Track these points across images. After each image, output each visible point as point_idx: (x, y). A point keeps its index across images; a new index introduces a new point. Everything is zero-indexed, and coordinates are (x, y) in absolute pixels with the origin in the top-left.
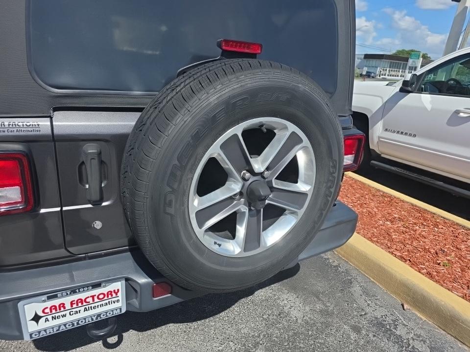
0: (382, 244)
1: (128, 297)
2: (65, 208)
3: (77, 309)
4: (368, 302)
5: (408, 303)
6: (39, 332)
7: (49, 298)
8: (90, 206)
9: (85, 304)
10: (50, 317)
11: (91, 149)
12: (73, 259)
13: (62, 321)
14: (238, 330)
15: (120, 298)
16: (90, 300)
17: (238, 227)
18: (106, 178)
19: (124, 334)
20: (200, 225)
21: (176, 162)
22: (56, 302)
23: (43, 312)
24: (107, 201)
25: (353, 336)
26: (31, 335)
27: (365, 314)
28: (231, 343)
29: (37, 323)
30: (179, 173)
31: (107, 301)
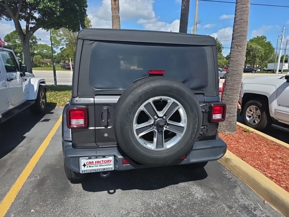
0: (261, 169)
1: (115, 164)
2: (96, 128)
3: (97, 165)
4: (243, 197)
5: (267, 200)
6: (85, 171)
7: (89, 158)
8: (104, 128)
9: (100, 163)
10: (88, 166)
11: (105, 108)
12: (97, 147)
13: (92, 168)
14: (166, 197)
15: (112, 164)
16: (101, 162)
17: (154, 138)
18: (110, 118)
19: (116, 190)
20: (138, 135)
21: (128, 111)
22: (91, 160)
23: (87, 163)
24: (110, 126)
25: (227, 209)
26: (82, 171)
27: (239, 202)
28: (162, 201)
29: (85, 167)
30: (129, 115)
31: (107, 164)
